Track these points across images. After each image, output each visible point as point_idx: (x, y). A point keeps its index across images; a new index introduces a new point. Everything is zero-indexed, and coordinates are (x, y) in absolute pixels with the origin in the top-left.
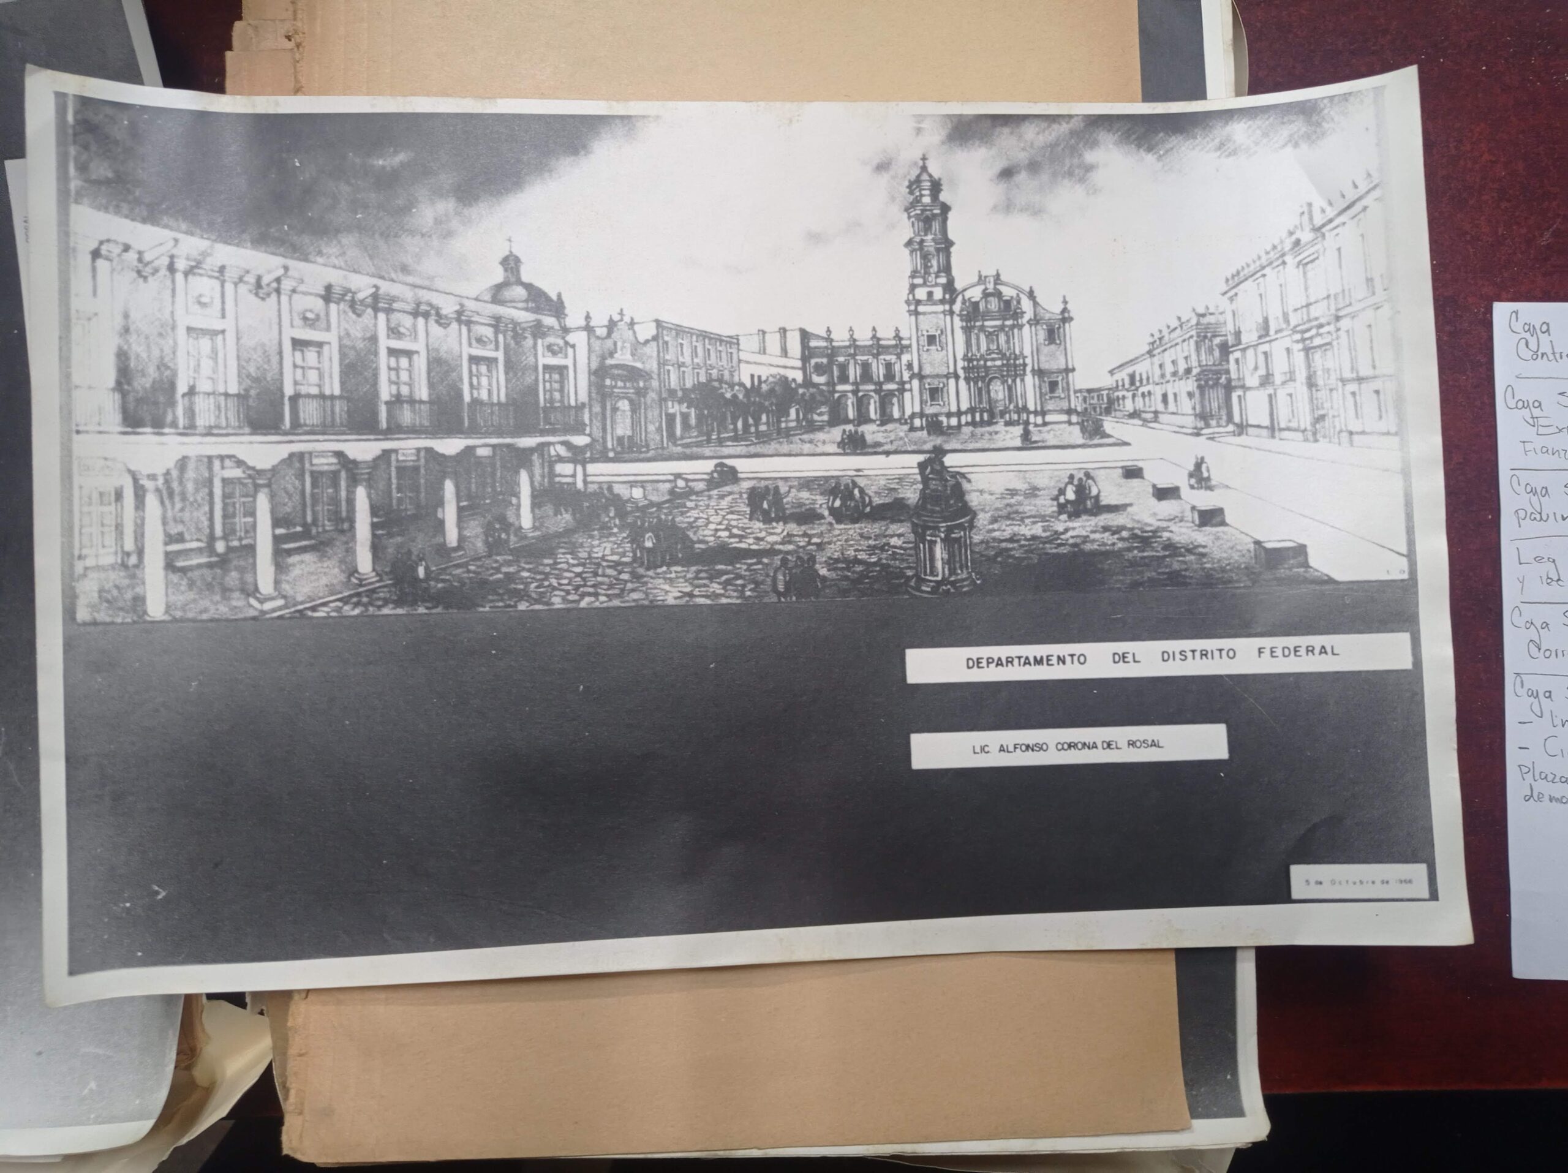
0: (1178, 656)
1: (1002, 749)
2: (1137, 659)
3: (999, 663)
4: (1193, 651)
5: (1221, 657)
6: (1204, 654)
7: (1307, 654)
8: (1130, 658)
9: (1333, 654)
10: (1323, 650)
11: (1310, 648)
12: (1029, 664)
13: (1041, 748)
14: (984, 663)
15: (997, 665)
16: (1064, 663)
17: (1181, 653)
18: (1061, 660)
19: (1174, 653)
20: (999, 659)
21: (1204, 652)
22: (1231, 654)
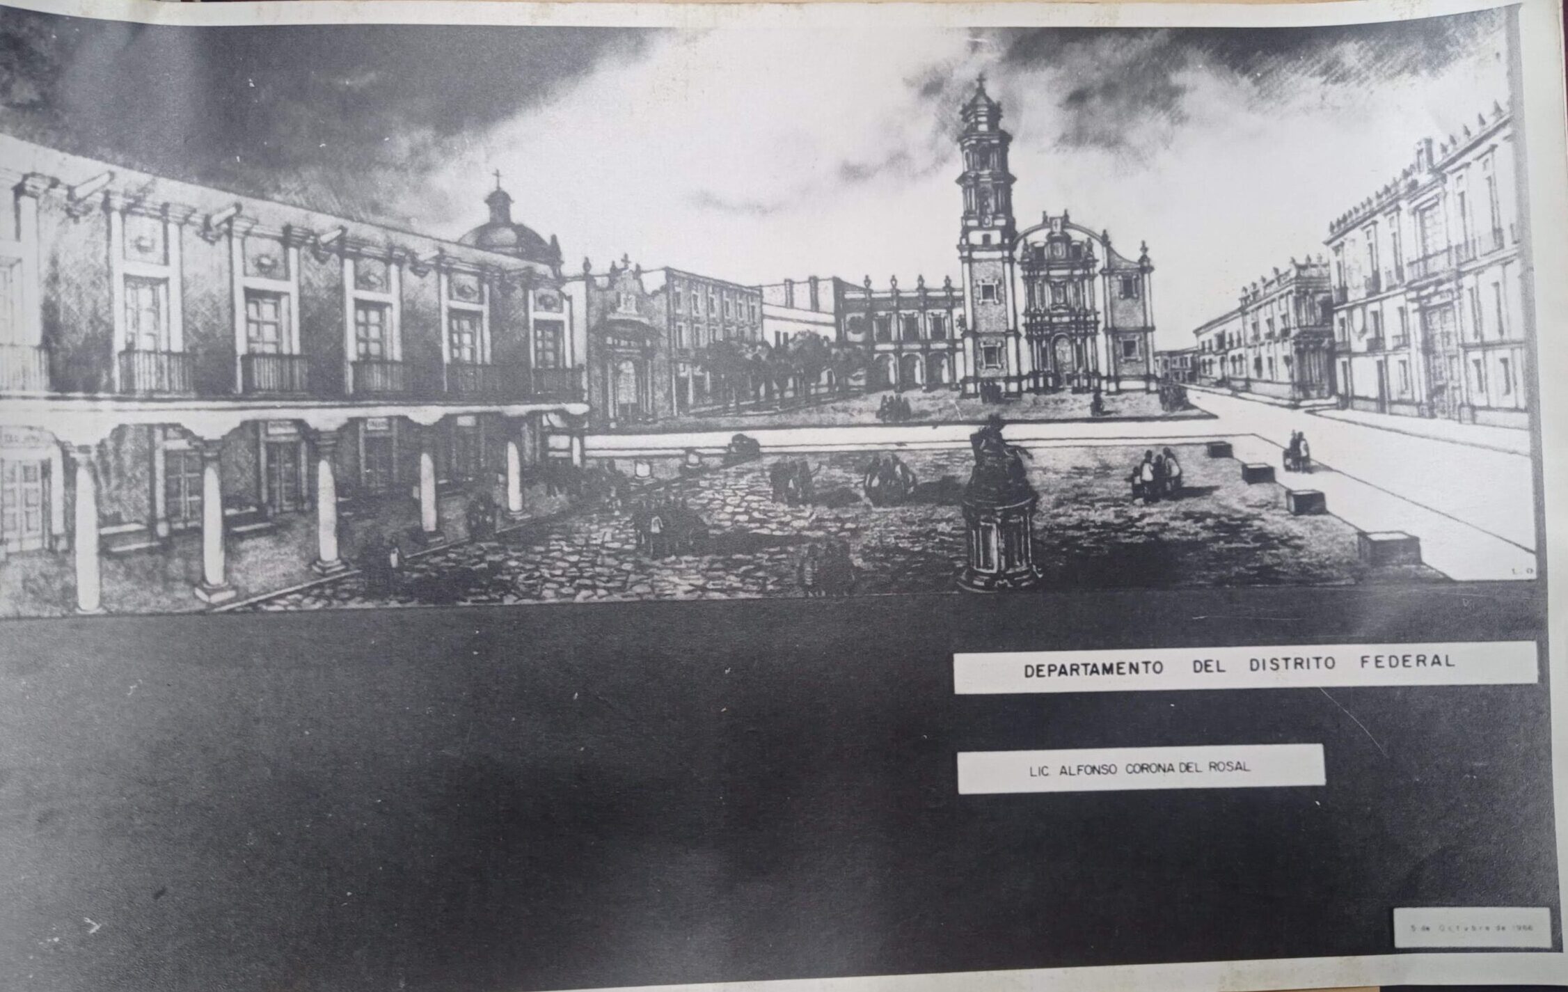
0: (1268, 665)
1: (1063, 771)
2: (1221, 668)
3: (1063, 671)
4: (1286, 660)
5: (1318, 667)
6: (1299, 663)
7: (1418, 665)
8: (1213, 667)
9: (1448, 665)
10: (1436, 661)
11: (1422, 658)
12: (1097, 672)
13: (1109, 771)
14: (1045, 671)
15: (1060, 673)
16: (1137, 671)
17: (1272, 662)
18: (1134, 668)
19: (1264, 661)
20: (1063, 666)
21: (1299, 661)
22: (1330, 663)
